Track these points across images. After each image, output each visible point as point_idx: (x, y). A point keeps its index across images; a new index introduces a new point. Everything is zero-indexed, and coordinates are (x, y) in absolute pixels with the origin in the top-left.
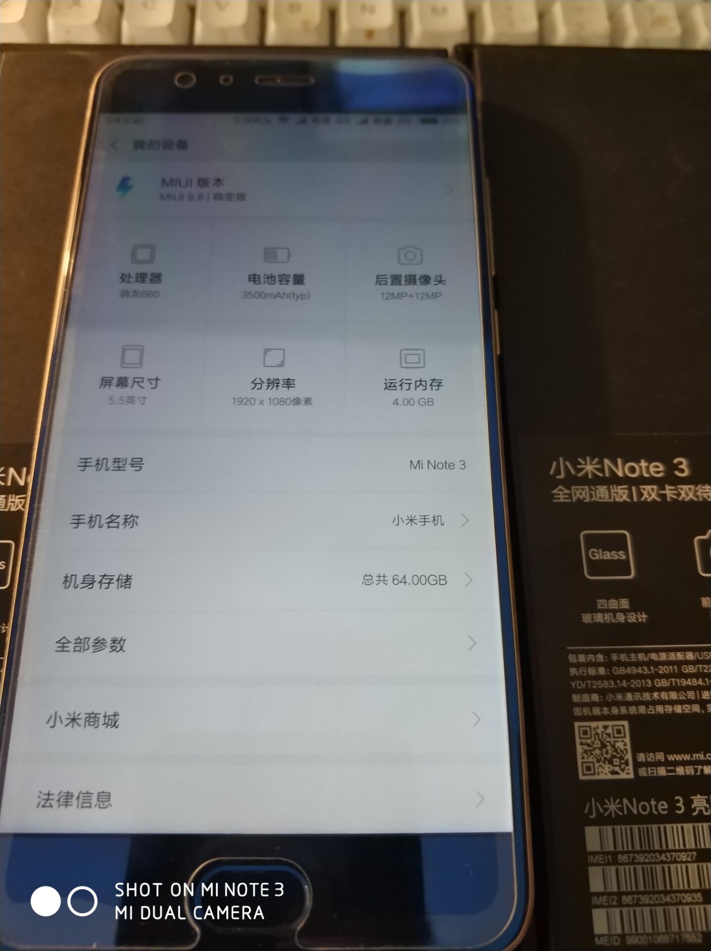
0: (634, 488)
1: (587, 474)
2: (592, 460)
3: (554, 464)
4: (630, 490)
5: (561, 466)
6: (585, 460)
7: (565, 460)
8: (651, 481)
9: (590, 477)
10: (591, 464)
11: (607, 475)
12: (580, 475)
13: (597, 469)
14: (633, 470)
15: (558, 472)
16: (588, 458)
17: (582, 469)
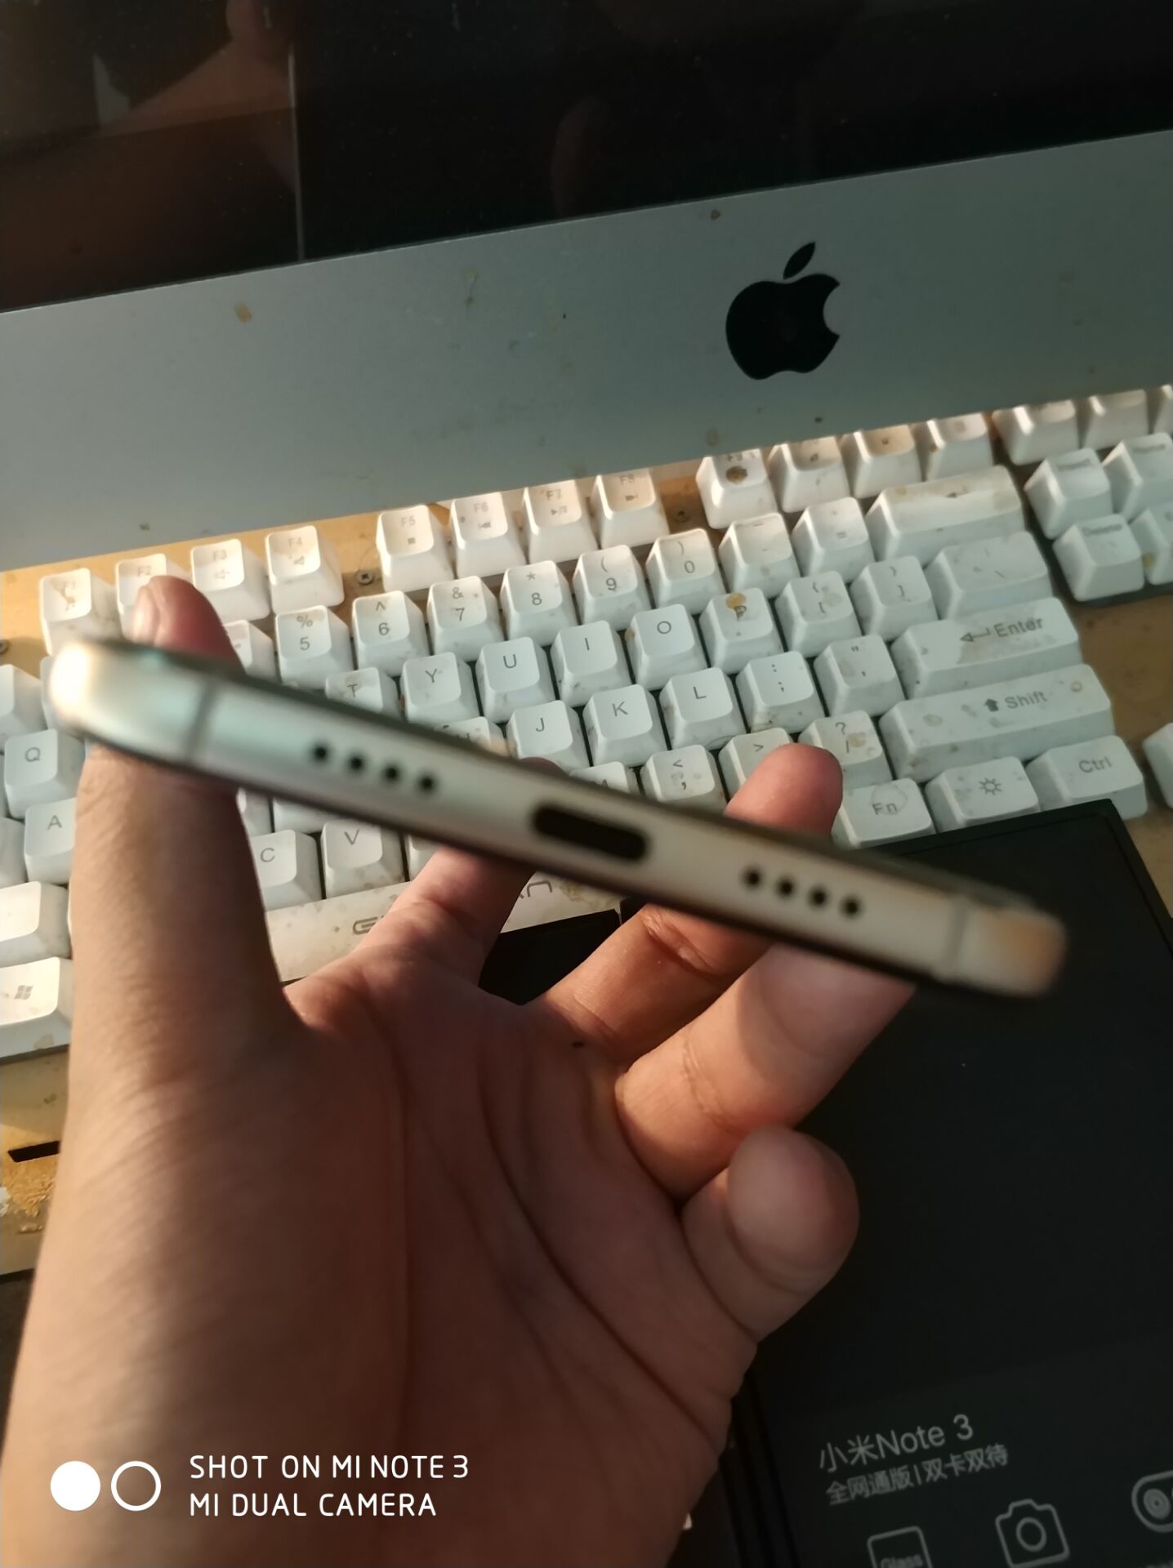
0: (915, 1467)
1: (860, 1460)
2: (863, 1440)
3: (823, 1454)
4: (911, 1470)
5: (830, 1456)
6: (855, 1440)
7: (833, 1447)
8: (933, 1453)
9: (865, 1462)
10: (863, 1445)
11: (883, 1455)
12: (853, 1462)
13: (871, 1450)
14: (909, 1443)
15: (828, 1464)
16: (858, 1438)
17: (855, 1454)
